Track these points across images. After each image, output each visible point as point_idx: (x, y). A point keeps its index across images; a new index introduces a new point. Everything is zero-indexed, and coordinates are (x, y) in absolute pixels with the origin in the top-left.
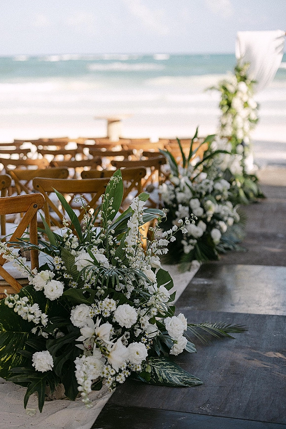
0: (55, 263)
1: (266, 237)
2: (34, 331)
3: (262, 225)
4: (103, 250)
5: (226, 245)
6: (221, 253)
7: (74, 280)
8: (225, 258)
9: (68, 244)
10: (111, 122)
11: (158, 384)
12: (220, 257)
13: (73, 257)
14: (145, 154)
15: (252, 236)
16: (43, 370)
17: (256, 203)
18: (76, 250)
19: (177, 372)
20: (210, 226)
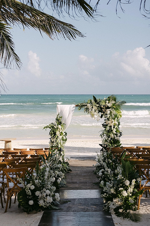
1: (73, 183)
2: (27, 197)
3: (72, 180)
5: (61, 185)
6: (60, 187)
8: (62, 188)
10: (7, 142)
12: (60, 188)
14: (31, 156)
15: (69, 183)
16: (31, 204)
17: (69, 173)
20: (56, 179)
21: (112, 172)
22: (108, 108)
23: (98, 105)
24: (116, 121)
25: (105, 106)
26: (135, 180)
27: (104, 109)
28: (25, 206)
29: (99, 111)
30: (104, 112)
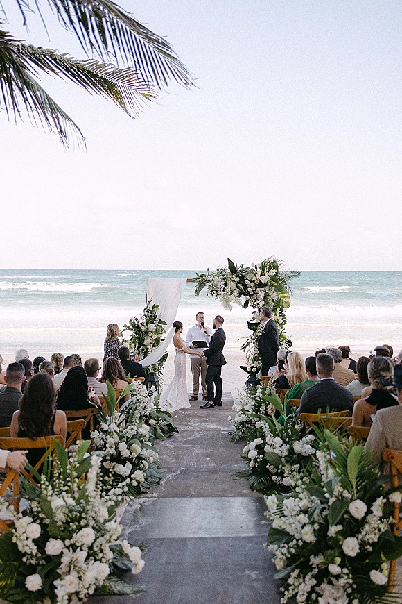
0: (33, 506)
2: (24, 559)
4: (70, 495)
7: (47, 518)
9: (45, 492)
11: (115, 594)
13: (50, 502)
16: (34, 589)
18: (51, 496)
19: (126, 585)
21: (286, 448)
22: (261, 285)
23: (238, 280)
24: (278, 314)
25: (254, 282)
26: (385, 500)
27: (251, 287)
28: (12, 595)
29: (241, 293)
30: (252, 295)
